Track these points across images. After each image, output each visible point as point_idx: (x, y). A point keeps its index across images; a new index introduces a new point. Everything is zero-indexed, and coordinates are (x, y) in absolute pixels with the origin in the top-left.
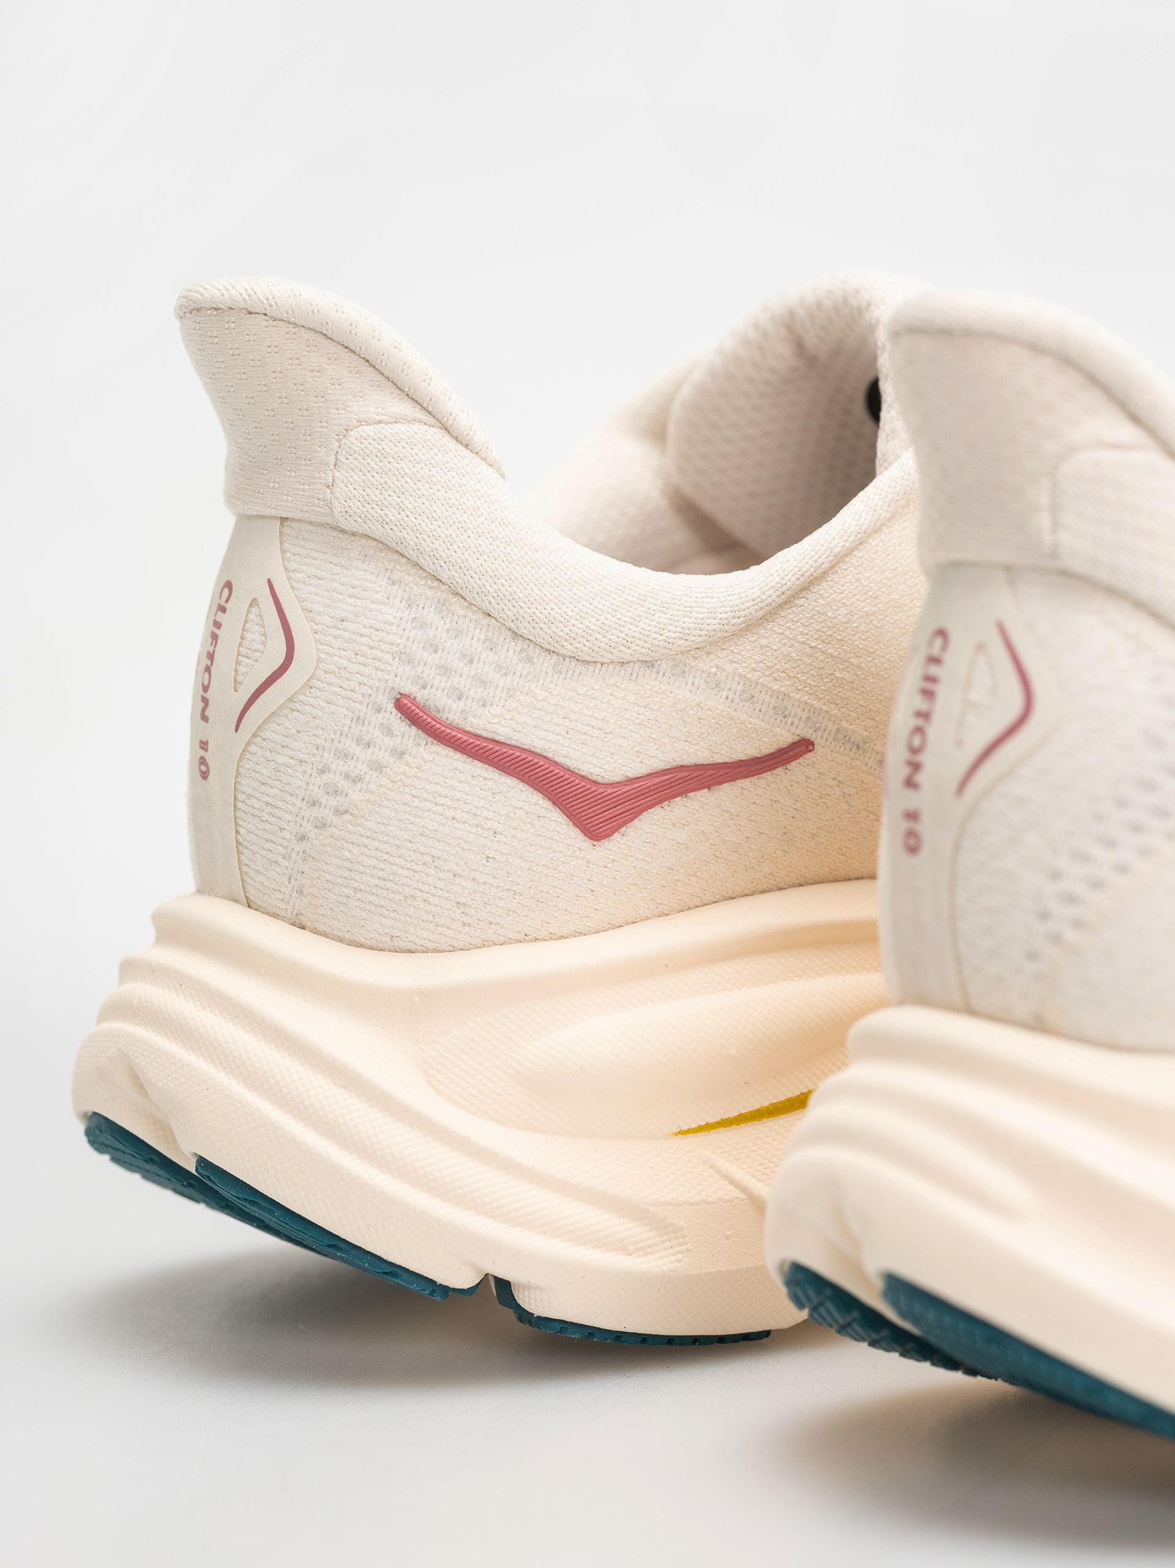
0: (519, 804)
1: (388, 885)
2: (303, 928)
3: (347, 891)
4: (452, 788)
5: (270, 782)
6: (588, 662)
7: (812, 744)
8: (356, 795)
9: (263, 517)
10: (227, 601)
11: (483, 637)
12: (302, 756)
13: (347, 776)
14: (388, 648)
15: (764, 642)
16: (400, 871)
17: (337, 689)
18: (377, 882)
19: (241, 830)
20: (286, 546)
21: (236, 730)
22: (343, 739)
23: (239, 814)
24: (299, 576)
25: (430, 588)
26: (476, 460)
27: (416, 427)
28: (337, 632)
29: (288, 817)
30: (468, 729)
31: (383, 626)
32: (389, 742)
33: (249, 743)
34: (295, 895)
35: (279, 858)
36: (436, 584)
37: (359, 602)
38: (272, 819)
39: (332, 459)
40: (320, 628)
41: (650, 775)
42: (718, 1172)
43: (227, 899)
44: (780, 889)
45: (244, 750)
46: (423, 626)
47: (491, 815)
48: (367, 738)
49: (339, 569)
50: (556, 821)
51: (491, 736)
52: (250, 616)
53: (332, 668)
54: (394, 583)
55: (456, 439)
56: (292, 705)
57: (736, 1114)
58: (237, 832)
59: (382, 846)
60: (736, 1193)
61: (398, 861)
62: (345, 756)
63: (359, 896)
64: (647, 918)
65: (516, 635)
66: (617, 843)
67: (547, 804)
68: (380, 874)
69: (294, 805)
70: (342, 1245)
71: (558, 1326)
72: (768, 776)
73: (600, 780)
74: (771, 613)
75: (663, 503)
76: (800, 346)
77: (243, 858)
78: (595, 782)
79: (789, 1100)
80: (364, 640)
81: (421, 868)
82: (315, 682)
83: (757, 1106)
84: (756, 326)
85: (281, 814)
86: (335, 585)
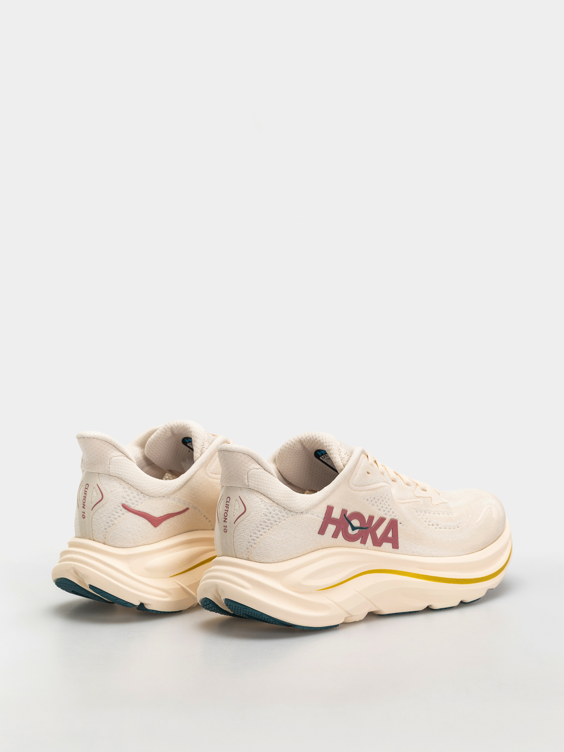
0: (143, 522)
1: (121, 537)
2: (105, 544)
3: (114, 538)
4: (132, 520)
5: (99, 519)
6: (154, 497)
7: (189, 508)
8: (116, 521)
9: (95, 473)
10: (88, 487)
11: (136, 493)
12: (105, 515)
13: (114, 518)
14: (120, 496)
15: (181, 492)
16: (124, 534)
17: (112, 503)
18: (119, 536)
19: (93, 528)
20: (100, 478)
21: (92, 510)
22: (113, 512)
23: (92, 525)
24: (103, 483)
25: (127, 485)
26: (133, 462)
27: (123, 457)
28: (111, 493)
29: (103, 525)
30: (135, 509)
31: (119, 492)
32: (121, 512)
33: (94, 513)
34: (104, 539)
35: (101, 533)
36: (128, 484)
37: (115, 488)
38: (99, 526)
39: (109, 463)
40: (108, 493)
41: (164, 516)
42: (177, 583)
43: (89, 539)
44: (182, 533)
45: (94, 514)
46: (126, 492)
47: (139, 524)
48: (117, 512)
49: (111, 482)
50: (149, 524)
51: (138, 510)
52: (94, 490)
53: (111, 500)
54: (121, 485)
55: (129, 459)
56: (103, 506)
57: (178, 573)
58: (92, 528)
59: (120, 530)
60: (180, 587)
61: (123, 532)
62: (113, 515)
63: (116, 539)
64: (163, 540)
65: (142, 493)
66: (159, 528)
67: (148, 521)
68: (120, 535)
69: (104, 523)
70: (118, 599)
71: (152, 611)
72: (182, 514)
73: (156, 517)
74: (182, 487)
75: (142, 458)
76: (173, 432)
77: (93, 532)
78: (156, 518)
79: (186, 570)
80: (116, 495)
81: (127, 534)
82: (107, 502)
83: (182, 571)
84: (164, 429)
85: (102, 525)
86: (110, 485)
